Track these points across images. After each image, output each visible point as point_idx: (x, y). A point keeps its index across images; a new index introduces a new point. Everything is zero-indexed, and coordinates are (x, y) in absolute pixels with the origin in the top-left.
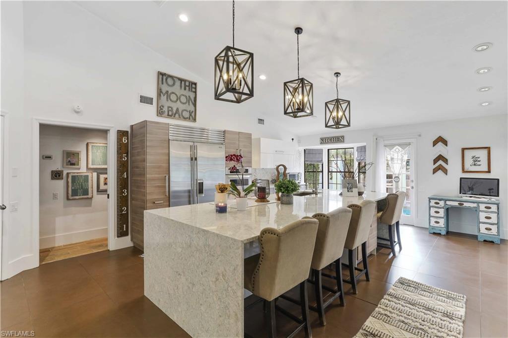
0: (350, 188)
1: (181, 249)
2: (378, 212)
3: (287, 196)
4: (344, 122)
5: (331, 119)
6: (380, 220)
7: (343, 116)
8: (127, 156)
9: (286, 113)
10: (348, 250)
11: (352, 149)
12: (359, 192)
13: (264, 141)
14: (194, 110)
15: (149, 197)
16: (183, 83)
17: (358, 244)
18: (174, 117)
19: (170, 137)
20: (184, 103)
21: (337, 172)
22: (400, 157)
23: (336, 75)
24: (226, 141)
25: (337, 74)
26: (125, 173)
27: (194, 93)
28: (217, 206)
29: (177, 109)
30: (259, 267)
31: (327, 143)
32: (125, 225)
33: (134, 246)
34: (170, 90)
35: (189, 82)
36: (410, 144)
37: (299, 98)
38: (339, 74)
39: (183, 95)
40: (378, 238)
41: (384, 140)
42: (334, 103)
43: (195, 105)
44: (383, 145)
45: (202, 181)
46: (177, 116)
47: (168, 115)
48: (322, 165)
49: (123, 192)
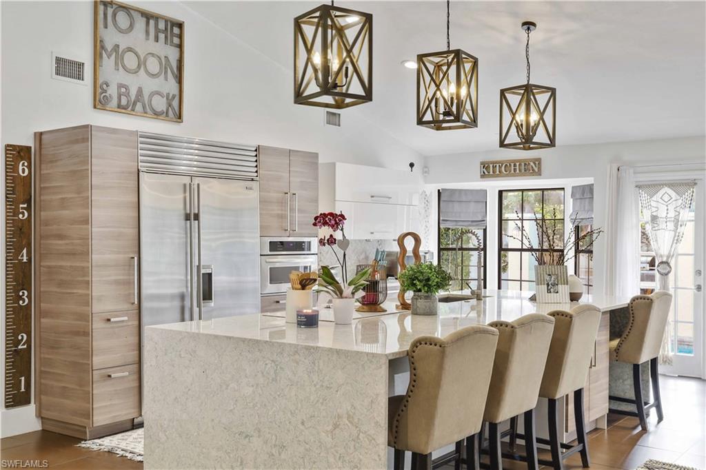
0: (554, 285)
1: (251, 389)
2: (611, 339)
3: (427, 298)
4: (541, 136)
5: (513, 129)
6: (615, 354)
7: (541, 122)
8: (28, 209)
9: (420, 122)
10: (546, 400)
11: (562, 192)
12: (571, 294)
13: (343, 170)
14: (176, 92)
15: (97, 307)
16: (152, 22)
17: (565, 389)
18: (133, 110)
19: (140, 164)
20: (153, 76)
21: (522, 250)
22: (672, 214)
23: (526, 27)
24: (261, 172)
25: (529, 25)
26: (25, 251)
27: (178, 49)
28: (299, 315)
29: (140, 91)
30: (407, 401)
31: (498, 176)
32: (23, 378)
33: (43, 430)
34: (124, 41)
35: (166, 21)
36: (694, 183)
37: (449, 90)
38: (534, 24)
39: (153, 55)
40: (611, 398)
41: (635, 173)
42: (522, 92)
43: (180, 80)
44: (634, 185)
45: (209, 271)
46: (139, 107)
47: (119, 106)
48: (485, 231)
49: (21, 298)
